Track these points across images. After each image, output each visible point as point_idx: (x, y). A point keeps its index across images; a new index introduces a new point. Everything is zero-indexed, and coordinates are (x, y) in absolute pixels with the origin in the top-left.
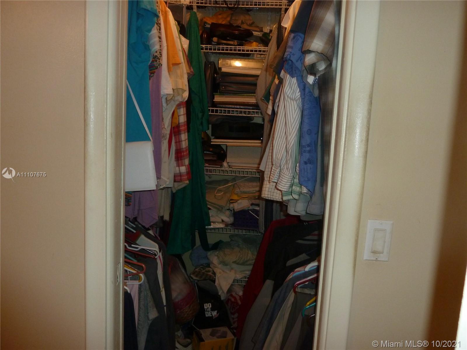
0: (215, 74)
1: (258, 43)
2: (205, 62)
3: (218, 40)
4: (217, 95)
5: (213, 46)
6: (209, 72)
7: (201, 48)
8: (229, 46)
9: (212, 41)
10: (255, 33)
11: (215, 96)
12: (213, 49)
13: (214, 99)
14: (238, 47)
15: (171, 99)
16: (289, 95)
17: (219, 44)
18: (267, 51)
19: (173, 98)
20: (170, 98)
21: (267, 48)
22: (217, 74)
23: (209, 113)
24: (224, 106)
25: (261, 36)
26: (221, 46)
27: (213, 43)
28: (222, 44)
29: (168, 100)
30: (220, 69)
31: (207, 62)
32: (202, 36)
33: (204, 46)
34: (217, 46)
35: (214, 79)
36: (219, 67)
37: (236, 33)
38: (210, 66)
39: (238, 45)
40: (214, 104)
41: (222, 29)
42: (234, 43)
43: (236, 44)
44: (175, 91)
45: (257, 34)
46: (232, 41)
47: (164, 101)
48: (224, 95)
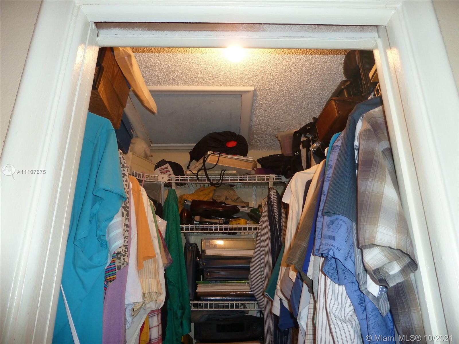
0: (198, 258)
1: (246, 220)
2: (186, 243)
3: (201, 219)
4: (200, 283)
5: (194, 225)
6: (190, 255)
7: (181, 228)
8: (214, 225)
9: (194, 220)
10: (242, 209)
11: (198, 286)
12: (195, 228)
13: (197, 290)
14: (224, 226)
15: (141, 307)
16: (335, 312)
17: (201, 223)
18: (258, 228)
19: (143, 305)
20: (139, 307)
21: (258, 225)
22: (200, 257)
23: (191, 309)
24: (209, 298)
25: (249, 212)
26: (204, 225)
27: (195, 222)
28: (204, 223)
29: (135, 311)
30: (203, 251)
31: (187, 244)
32: (181, 215)
33: (184, 226)
34: (199, 225)
35: (197, 264)
36: (202, 249)
37: (221, 210)
38: (191, 248)
39: (224, 223)
40: (197, 297)
41: (205, 207)
42: (219, 222)
43: (221, 223)
44: (146, 295)
45: (244, 210)
46: (217, 219)
47: (128, 313)
48: (209, 283)
